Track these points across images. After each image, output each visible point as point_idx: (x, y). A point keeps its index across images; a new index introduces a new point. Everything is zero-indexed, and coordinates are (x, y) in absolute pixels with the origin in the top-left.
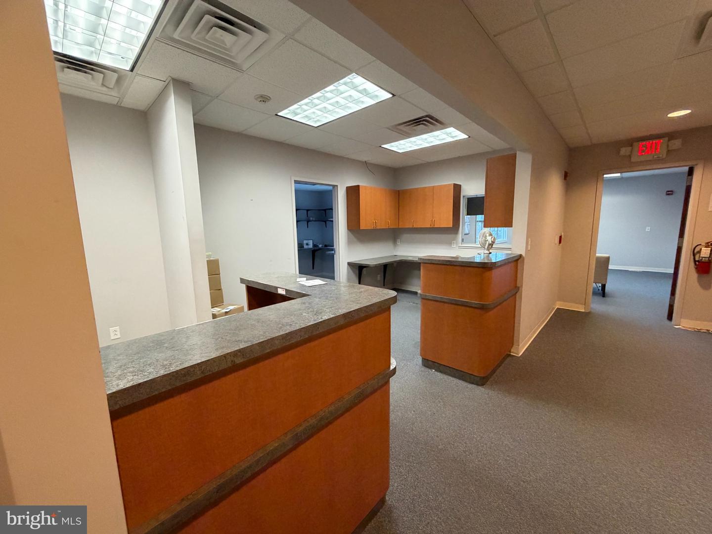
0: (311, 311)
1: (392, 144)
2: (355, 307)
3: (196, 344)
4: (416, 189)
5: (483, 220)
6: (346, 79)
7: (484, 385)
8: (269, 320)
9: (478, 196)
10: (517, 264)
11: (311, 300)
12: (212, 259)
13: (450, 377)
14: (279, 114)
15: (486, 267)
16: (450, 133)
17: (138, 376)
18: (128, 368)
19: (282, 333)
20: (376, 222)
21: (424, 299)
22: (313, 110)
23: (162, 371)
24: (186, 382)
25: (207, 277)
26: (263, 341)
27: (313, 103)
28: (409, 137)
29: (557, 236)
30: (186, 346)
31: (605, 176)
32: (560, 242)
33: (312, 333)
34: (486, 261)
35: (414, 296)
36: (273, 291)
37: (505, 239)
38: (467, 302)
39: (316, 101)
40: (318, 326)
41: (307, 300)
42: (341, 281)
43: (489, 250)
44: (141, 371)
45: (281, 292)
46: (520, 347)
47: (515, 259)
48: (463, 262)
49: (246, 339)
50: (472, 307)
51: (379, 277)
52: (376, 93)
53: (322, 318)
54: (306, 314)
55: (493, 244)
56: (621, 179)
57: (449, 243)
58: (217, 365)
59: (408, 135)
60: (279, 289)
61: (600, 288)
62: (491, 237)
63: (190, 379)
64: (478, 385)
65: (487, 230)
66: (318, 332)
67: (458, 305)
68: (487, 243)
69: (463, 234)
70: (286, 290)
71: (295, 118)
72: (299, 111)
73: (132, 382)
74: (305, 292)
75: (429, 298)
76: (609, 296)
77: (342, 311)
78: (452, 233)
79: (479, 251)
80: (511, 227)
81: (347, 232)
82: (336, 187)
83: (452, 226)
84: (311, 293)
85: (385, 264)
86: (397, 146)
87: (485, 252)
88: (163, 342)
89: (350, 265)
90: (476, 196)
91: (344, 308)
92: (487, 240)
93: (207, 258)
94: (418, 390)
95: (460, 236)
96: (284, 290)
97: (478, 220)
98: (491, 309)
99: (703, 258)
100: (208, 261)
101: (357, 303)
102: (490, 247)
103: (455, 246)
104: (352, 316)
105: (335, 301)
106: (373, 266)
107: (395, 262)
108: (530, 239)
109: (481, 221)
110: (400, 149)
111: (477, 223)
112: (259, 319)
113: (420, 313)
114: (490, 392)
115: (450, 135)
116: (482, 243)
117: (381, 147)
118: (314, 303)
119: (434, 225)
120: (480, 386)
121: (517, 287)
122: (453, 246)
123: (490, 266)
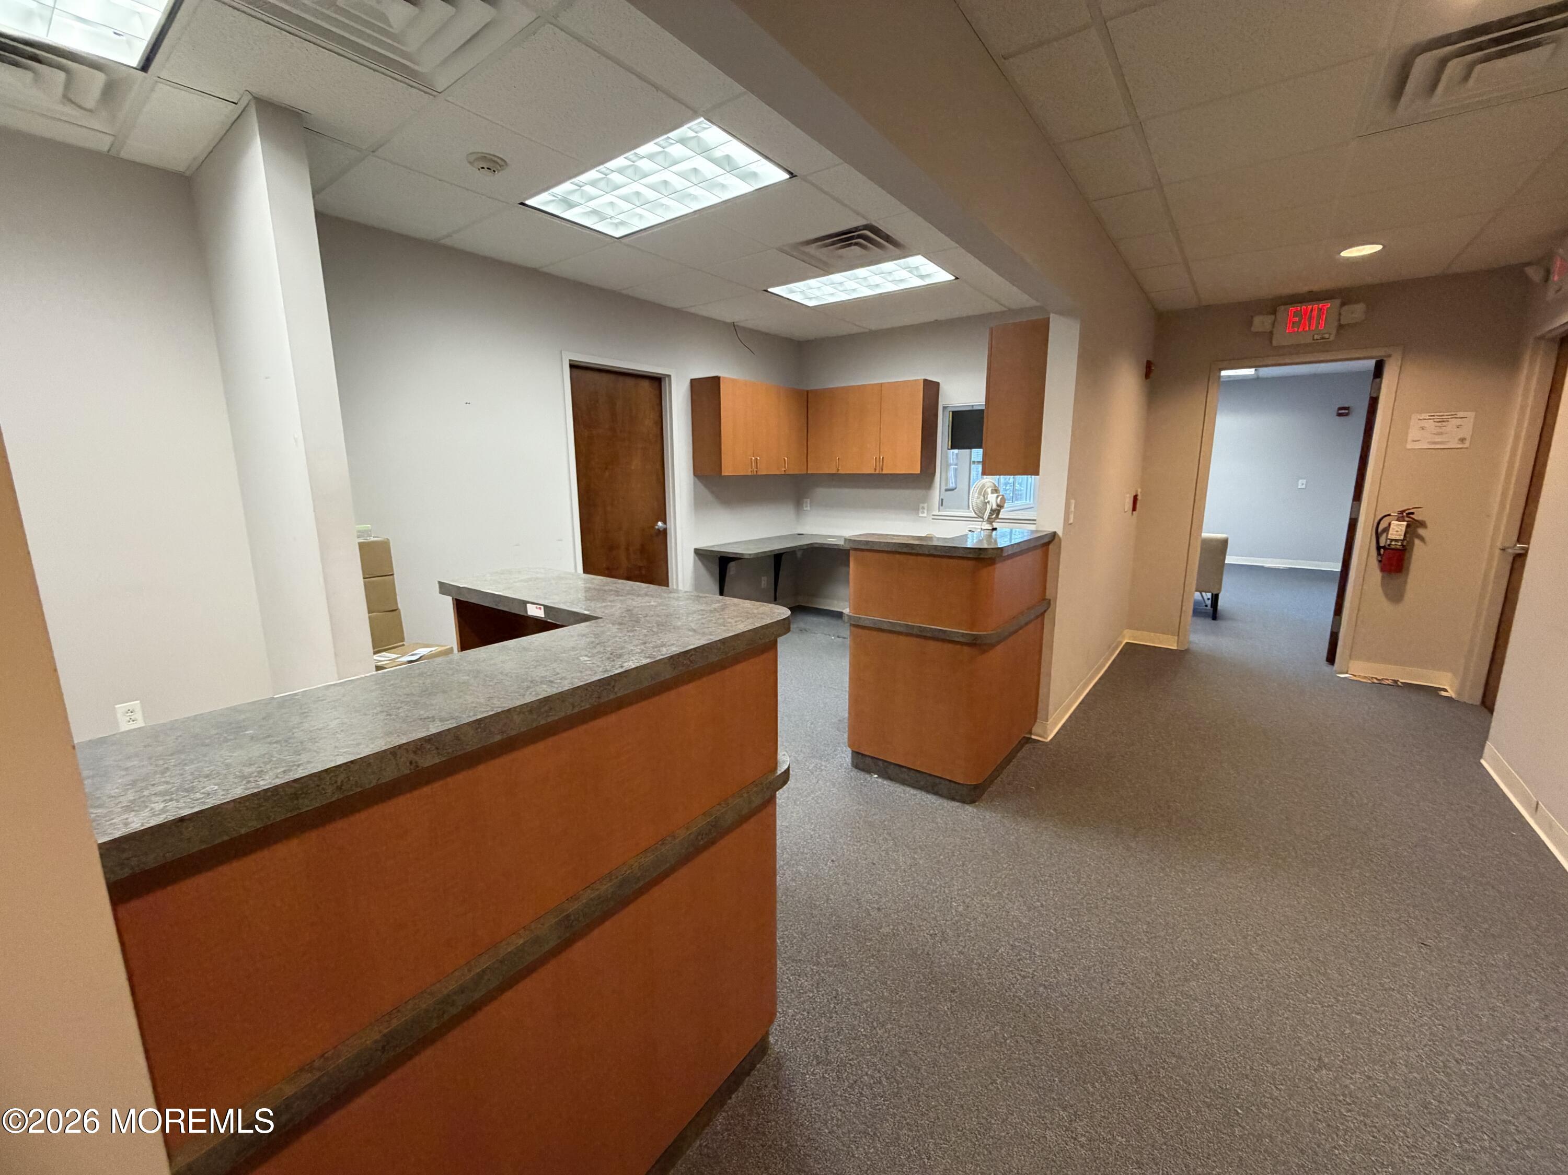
0: (599, 653)
1: (792, 286)
2: (696, 642)
3: (325, 728)
4: (843, 388)
5: (981, 459)
6: (684, 131)
7: (975, 802)
8: (501, 673)
9: (975, 408)
10: (1048, 550)
11: (600, 629)
12: (372, 539)
13: (908, 789)
14: (527, 202)
15: (983, 559)
16: (917, 268)
17: (177, 801)
18: (153, 785)
19: (529, 699)
20: (755, 461)
21: (856, 626)
22: (608, 198)
24: (296, 812)
25: (361, 581)
27: (609, 181)
28: (829, 273)
29: (1128, 495)
30: (299, 734)
31: (1224, 373)
32: (1134, 509)
34: (985, 546)
35: (833, 622)
36: (516, 610)
37: (1030, 502)
38: (945, 632)
39: (616, 178)
40: (613, 683)
41: (592, 628)
42: (680, 588)
43: (991, 523)
44: (187, 790)
45: (534, 611)
46: (1050, 720)
47: (1043, 542)
48: (936, 547)
49: (443, 714)
50: (953, 642)
51: (766, 581)
52: (753, 168)
53: (622, 667)
54: (586, 658)
55: (999, 511)
56: (1256, 380)
57: (914, 508)
58: (374, 773)
59: (826, 269)
60: (528, 605)
61: (1209, 603)
62: (995, 495)
63: (307, 805)
64: (963, 801)
65: (989, 480)
66: (612, 697)
67: (925, 638)
68: (989, 507)
69: (943, 488)
70: (546, 607)
71: (567, 215)
72: (575, 198)
73: (164, 816)
74: (588, 610)
75: (867, 624)
76: (1224, 618)
77: (667, 650)
78: (919, 488)
79: (972, 526)
80: (1037, 474)
81: (692, 481)
82: (667, 379)
83: (919, 472)
84: (603, 612)
85: (777, 552)
86: (802, 292)
87: (984, 528)
88: (244, 726)
89: (701, 554)
90: (970, 408)
91: (673, 644)
92: (989, 502)
93: (358, 537)
94: (843, 818)
95: (936, 493)
96: (542, 607)
97: (973, 460)
98: (992, 646)
99: (1392, 540)
100: (361, 546)
101: (704, 634)
102: (994, 516)
103: (925, 515)
104: (691, 662)
105: (655, 630)
106: (752, 557)
107: (800, 548)
108: (1073, 501)
109: (978, 462)
110: (811, 299)
111: (973, 466)
112: (478, 672)
113: (848, 656)
114: (987, 815)
115: (916, 273)
116: (978, 508)
117: (767, 291)
118: (608, 633)
119: (882, 470)
120: (967, 804)
121: (1045, 599)
122: (921, 515)
123: (989, 556)
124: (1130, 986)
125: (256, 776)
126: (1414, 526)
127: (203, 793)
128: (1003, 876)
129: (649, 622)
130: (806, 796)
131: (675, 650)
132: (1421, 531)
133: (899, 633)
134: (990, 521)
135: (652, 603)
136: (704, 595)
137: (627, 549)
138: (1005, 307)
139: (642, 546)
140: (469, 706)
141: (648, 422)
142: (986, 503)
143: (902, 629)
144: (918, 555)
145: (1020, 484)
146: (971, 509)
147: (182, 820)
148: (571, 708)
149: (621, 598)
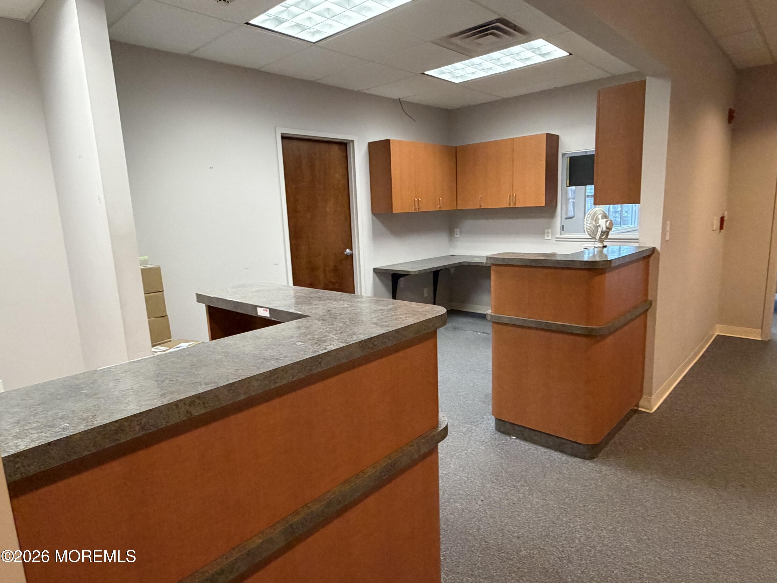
0: (309, 339)
1: (443, 69)
2: (378, 331)
3: (131, 389)
4: (483, 143)
5: (593, 194)
7: (594, 458)
8: (243, 354)
9: (588, 154)
10: (648, 263)
11: (309, 323)
12: (149, 266)
13: (539, 448)
14: (251, 22)
15: (596, 269)
16: (539, 49)
17: (45, 433)
18: (30, 423)
19: (262, 371)
20: (418, 200)
21: (497, 323)
22: (307, 14)
23: (82, 426)
24: (117, 442)
25: (143, 296)
26: (235, 382)
28: (471, 56)
29: (716, 217)
30: (117, 393)
32: (721, 227)
33: (310, 370)
34: (598, 259)
35: (478, 321)
36: (249, 312)
37: (635, 225)
38: (567, 326)
40: (320, 360)
41: (304, 323)
42: (363, 294)
44: (50, 426)
45: (263, 313)
46: (653, 396)
47: (644, 255)
48: (558, 261)
49: (207, 380)
50: (572, 334)
51: (427, 292)
53: (326, 349)
54: (300, 343)
55: (608, 232)
57: (542, 233)
58: (164, 418)
59: (468, 54)
60: (258, 309)
62: (605, 220)
63: (123, 438)
64: (585, 458)
65: (600, 209)
66: (319, 370)
68: (600, 230)
69: (564, 216)
70: (270, 309)
71: (278, 29)
72: (284, 16)
74: (300, 311)
75: (506, 321)
77: (358, 337)
78: (544, 217)
79: (586, 245)
80: (639, 202)
81: (371, 217)
82: (351, 144)
83: (543, 205)
84: (311, 312)
85: (435, 270)
86: (451, 73)
87: (596, 246)
88: (81, 388)
89: (378, 272)
90: (584, 154)
91: (361, 334)
92: (599, 226)
93: (141, 265)
94: (489, 468)
95: (558, 221)
96: (268, 310)
97: (587, 194)
98: (603, 337)
100: (143, 270)
101: (382, 326)
102: (604, 237)
103: (550, 238)
104: (374, 345)
105: (348, 323)
106: (417, 273)
107: (453, 266)
108: (668, 222)
109: (591, 196)
110: (457, 77)
111: (587, 199)
112: (228, 353)
113: (491, 347)
114: (604, 468)
115: (538, 53)
116: (591, 231)
117: (423, 74)
118: (316, 326)
119: (515, 204)
120: (587, 459)
121: (648, 300)
122: (546, 238)
123: (601, 267)
125: (92, 418)
127: (60, 428)
128: (617, 516)
129: (343, 318)
130: (461, 452)
131: (363, 337)
133: (530, 328)
134: (601, 241)
135: (346, 306)
136: (381, 299)
137: (325, 270)
138: (610, 73)
139: (335, 266)
140: (223, 375)
141: (338, 176)
142: (598, 226)
143: (533, 325)
144: (544, 267)
145: (627, 212)
146: (586, 233)
148: (291, 377)
149: (323, 302)
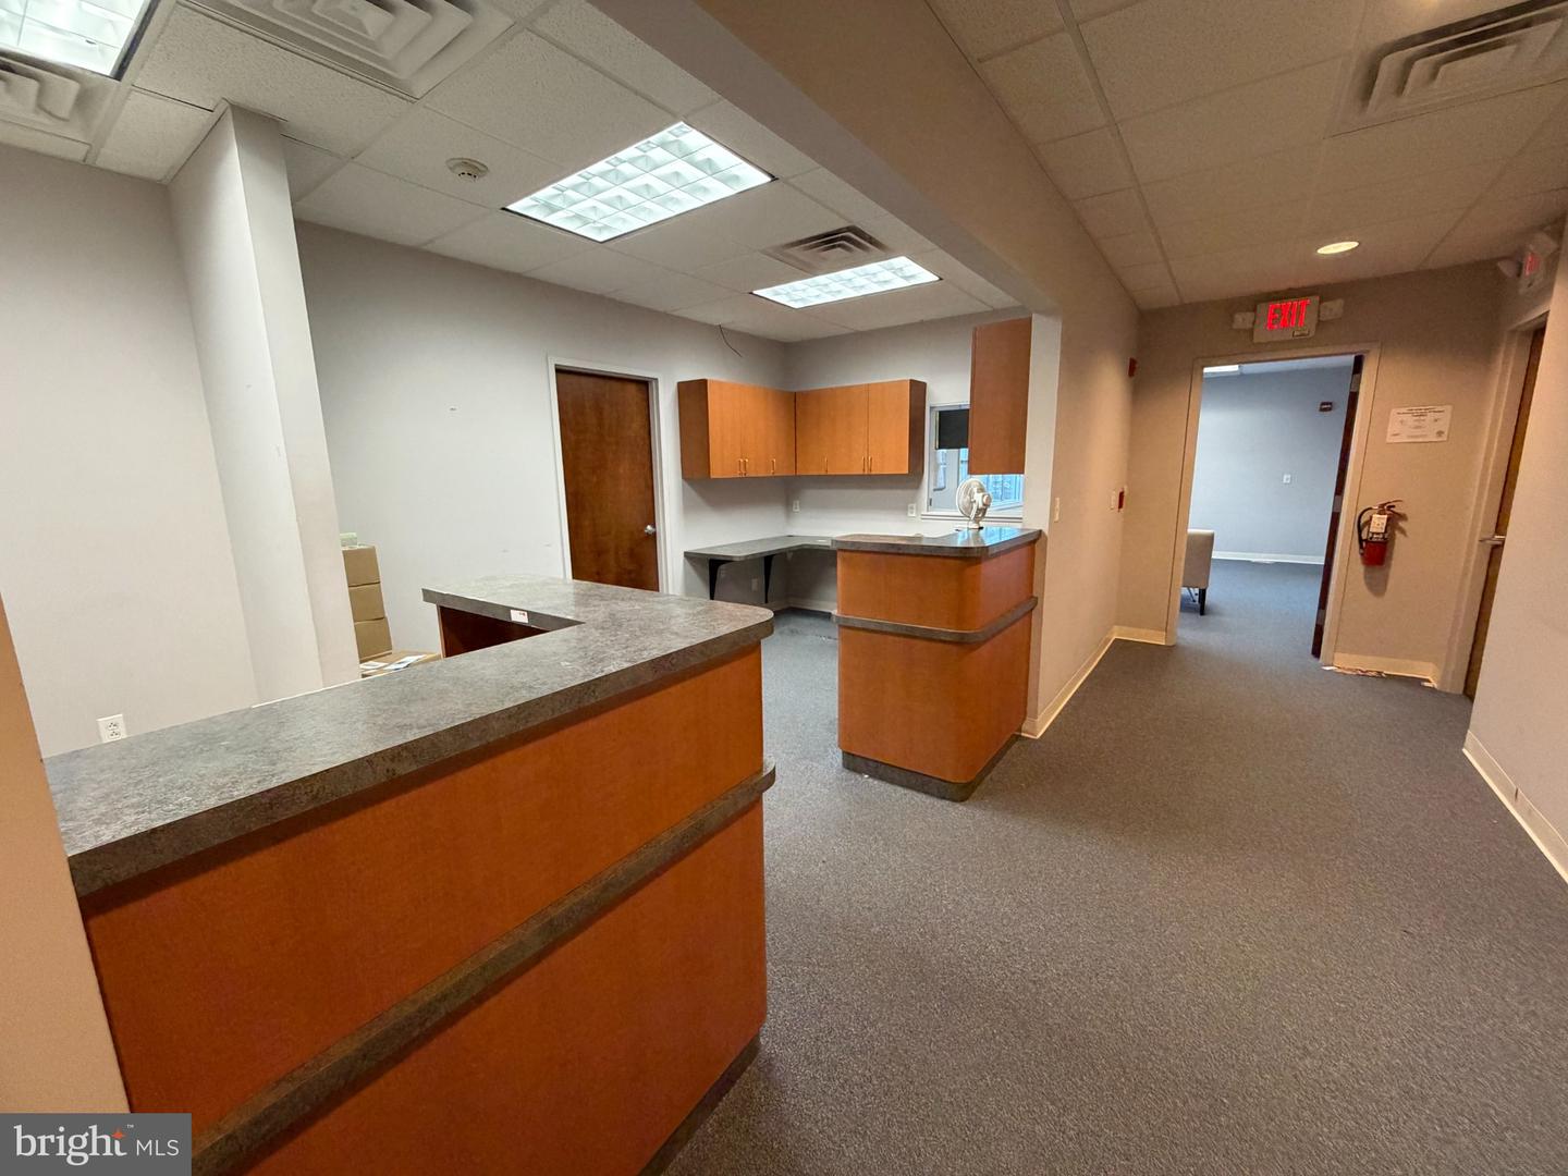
0: (581, 657)
1: (777, 288)
2: (678, 645)
4: (831, 390)
5: (967, 459)
6: (664, 135)
7: (965, 800)
8: (482, 679)
9: (963, 408)
10: (1033, 550)
11: (583, 634)
12: (358, 547)
13: (899, 789)
14: (510, 207)
15: (970, 558)
16: (901, 269)
17: (150, 813)
18: (126, 797)
20: (745, 462)
21: (845, 626)
22: (590, 203)
23: (212, 799)
24: (272, 821)
28: (814, 275)
29: (1114, 493)
30: (275, 744)
31: (1206, 370)
32: (1120, 506)
33: (580, 702)
34: (972, 545)
35: (823, 622)
36: (500, 617)
37: (1018, 501)
38: (932, 631)
39: (598, 182)
40: (592, 688)
41: (575, 633)
42: (671, 591)
43: (978, 523)
45: (518, 617)
46: (1040, 717)
47: (1028, 540)
48: (922, 547)
51: (756, 584)
52: (735, 171)
53: (603, 671)
54: (567, 663)
55: (985, 510)
56: (1241, 377)
57: (904, 509)
58: (349, 782)
59: (808, 270)
60: (512, 611)
61: (1197, 598)
62: (981, 494)
63: (282, 815)
64: (954, 800)
65: (977, 479)
66: (593, 701)
67: (913, 637)
68: (975, 506)
69: (932, 488)
70: (529, 612)
71: (550, 220)
72: (557, 202)
73: (134, 829)
74: (573, 615)
75: (855, 624)
76: (1212, 613)
77: (649, 654)
78: (907, 488)
79: (960, 525)
80: (1023, 472)
81: (681, 484)
82: (654, 383)
83: (907, 472)
84: (587, 617)
85: (767, 555)
86: (788, 294)
87: (971, 527)
88: (220, 737)
89: (691, 557)
90: (957, 408)
91: (654, 648)
92: (975, 501)
93: (343, 545)
94: (834, 818)
95: (925, 493)
96: (526, 613)
97: (960, 459)
98: (979, 645)
99: (1373, 533)
100: (346, 554)
102: (981, 515)
103: (913, 515)
104: (672, 665)
105: (637, 633)
106: (742, 559)
107: (790, 550)
108: (1058, 499)
109: (965, 462)
110: (796, 301)
111: (961, 465)
112: (458, 679)
113: (837, 657)
114: (978, 811)
115: (900, 275)
116: (964, 507)
117: (752, 293)
118: (591, 638)
119: (870, 471)
120: (957, 802)
121: (1032, 597)
122: (910, 515)
123: (976, 555)
124: (1118, 980)
125: (230, 787)
126: (1394, 519)
127: (176, 805)
129: (632, 626)
131: (656, 653)
132: (1401, 524)
133: (886, 633)
134: (977, 520)
135: (637, 607)
137: (617, 553)
138: (990, 306)
139: (632, 549)
141: (636, 427)
142: (972, 502)
144: (904, 555)
145: (1009, 484)
146: (958, 509)
147: (154, 831)
149: (606, 602)
